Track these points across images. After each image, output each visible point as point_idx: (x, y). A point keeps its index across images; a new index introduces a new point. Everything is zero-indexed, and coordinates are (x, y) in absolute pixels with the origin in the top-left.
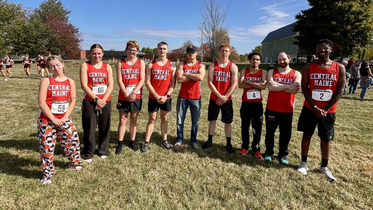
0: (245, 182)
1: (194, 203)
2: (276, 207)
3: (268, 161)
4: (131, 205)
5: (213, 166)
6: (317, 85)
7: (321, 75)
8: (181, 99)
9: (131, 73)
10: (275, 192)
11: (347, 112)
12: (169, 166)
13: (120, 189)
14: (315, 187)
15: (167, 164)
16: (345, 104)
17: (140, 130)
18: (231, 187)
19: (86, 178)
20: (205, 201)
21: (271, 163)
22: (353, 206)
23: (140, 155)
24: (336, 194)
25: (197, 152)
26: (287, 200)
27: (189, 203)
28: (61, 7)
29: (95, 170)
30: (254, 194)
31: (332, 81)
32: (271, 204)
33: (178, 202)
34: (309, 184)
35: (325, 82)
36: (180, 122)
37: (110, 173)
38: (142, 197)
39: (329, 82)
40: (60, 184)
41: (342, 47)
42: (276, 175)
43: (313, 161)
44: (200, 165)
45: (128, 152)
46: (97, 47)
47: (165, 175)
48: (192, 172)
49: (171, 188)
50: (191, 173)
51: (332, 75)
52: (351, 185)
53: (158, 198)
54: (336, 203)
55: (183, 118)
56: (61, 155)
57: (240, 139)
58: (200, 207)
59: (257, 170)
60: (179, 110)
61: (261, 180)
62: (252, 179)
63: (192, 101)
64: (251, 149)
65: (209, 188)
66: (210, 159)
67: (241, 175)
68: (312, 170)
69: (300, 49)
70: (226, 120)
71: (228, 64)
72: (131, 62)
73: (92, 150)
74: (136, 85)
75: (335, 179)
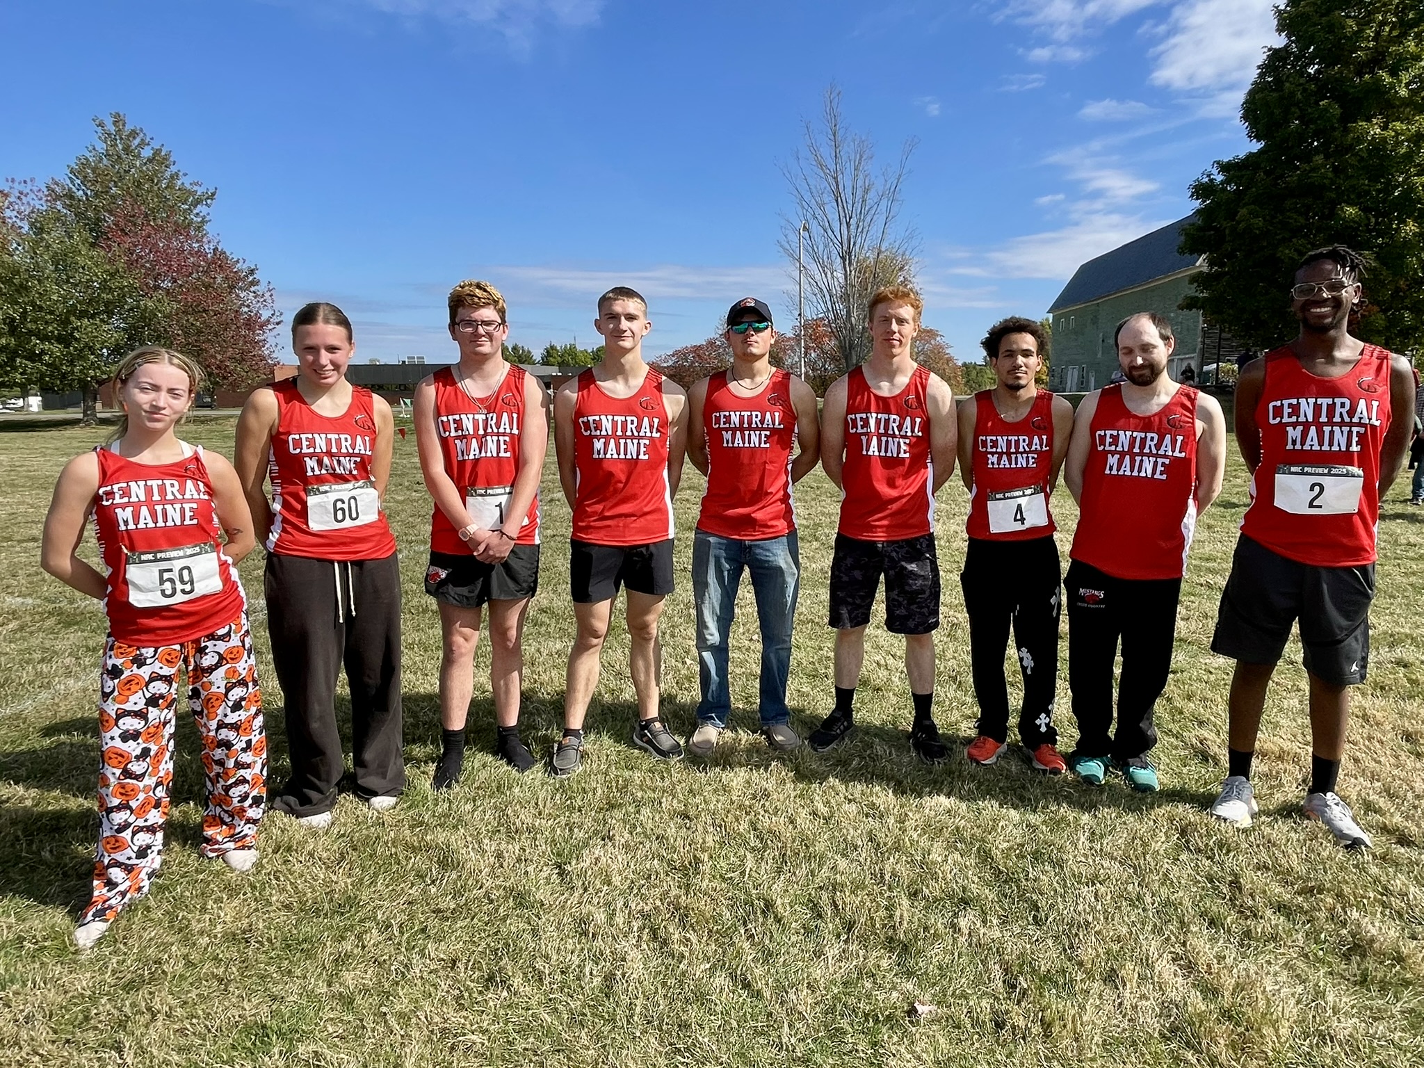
0: (998, 873)
1: (781, 970)
2: (1130, 965)
3: (1090, 780)
4: (505, 993)
5: (859, 812)
6: (1298, 447)
7: (1315, 403)
8: (712, 539)
9: (481, 432)
10: (1124, 903)
11: (1405, 573)
12: (672, 826)
13: (459, 932)
14: (1285, 876)
15: (661, 818)
16: (1396, 541)
17: (542, 684)
18: (937, 894)
19: (305, 895)
20: (830, 958)
21: (1101, 788)
23: (545, 787)
24: (1371, 895)
25: (791, 760)
26: (1174, 935)
27: (758, 972)
28: (167, 174)
29: (343, 858)
30: (1035, 917)
31: (1362, 430)
32: (1108, 952)
33: (710, 968)
34: (1262, 864)
35: (1332, 432)
36: (712, 635)
37: (411, 865)
38: (555, 957)
39: (1350, 433)
40: (187, 926)
41: (1385, 311)
42: (1125, 835)
43: (1274, 773)
44: (803, 813)
45: (490, 777)
46: (320, 318)
47: (656, 860)
48: (769, 842)
49: (683, 916)
50: (766, 847)
51: (1362, 405)
53: (624, 959)
54: (1374, 931)
55: (726, 619)
56: (192, 803)
57: (971, 700)
58: (809, 983)
59: (1044, 822)
60: (706, 585)
61: (1065, 857)
62: (1024, 857)
63: (758, 546)
64: (1019, 737)
65: (844, 902)
66: (844, 786)
67: (977, 846)
68: (1271, 807)
69: (1211, 326)
70: (907, 618)
71: (911, 379)
72: (480, 382)
73: (329, 773)
74: (508, 490)
75: (1366, 837)
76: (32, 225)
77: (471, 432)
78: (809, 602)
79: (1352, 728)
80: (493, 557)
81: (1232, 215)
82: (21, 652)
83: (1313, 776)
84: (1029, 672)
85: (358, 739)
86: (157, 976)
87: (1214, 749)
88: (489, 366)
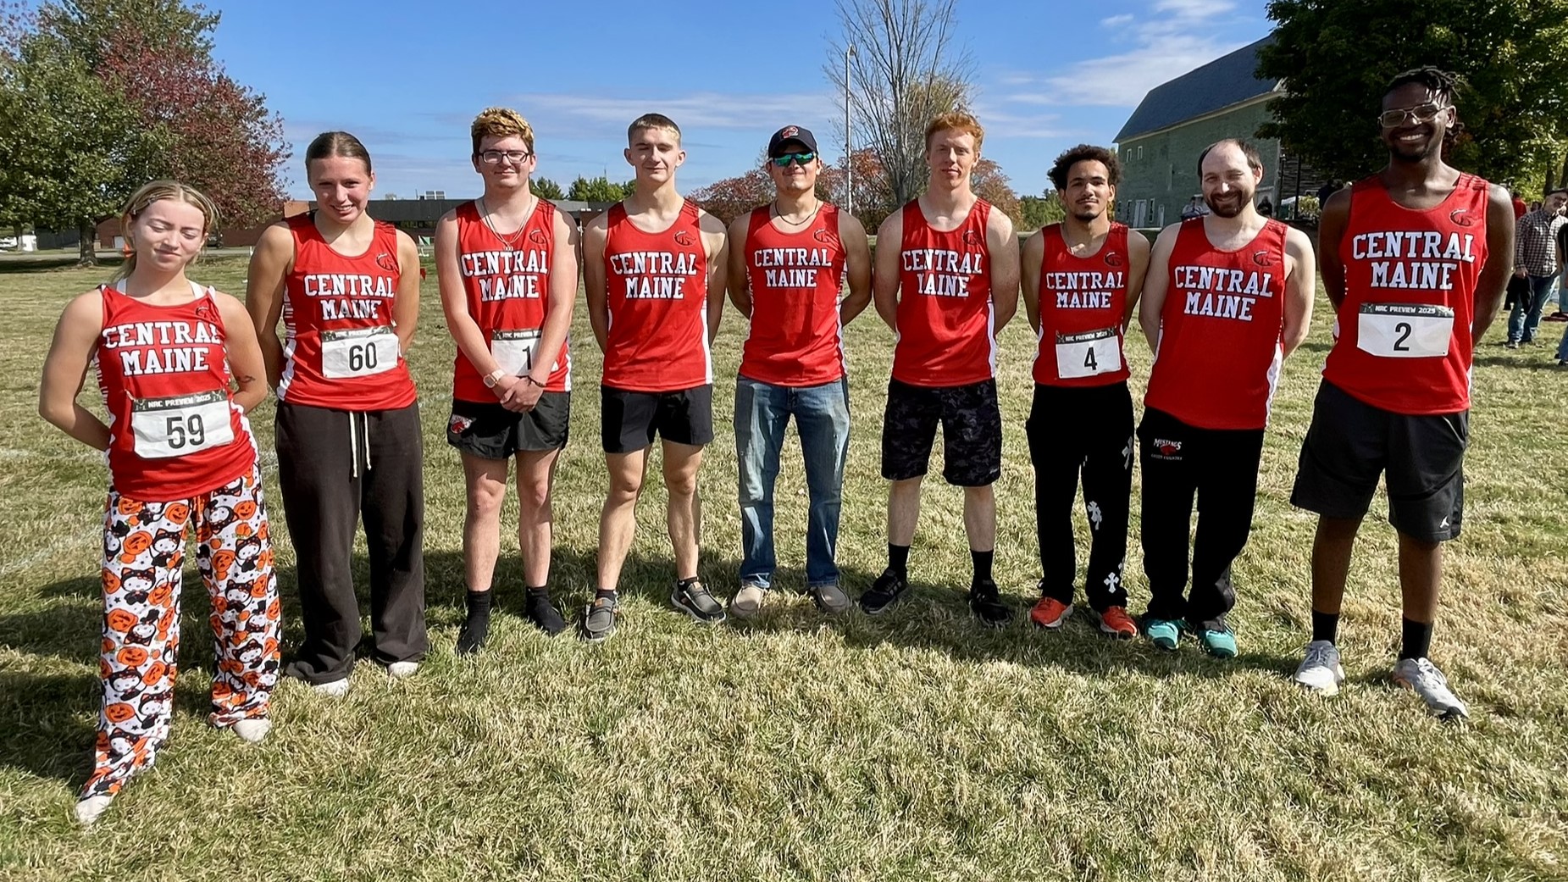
0: (1064, 744)
1: (832, 849)
2: (1207, 844)
3: (1162, 644)
4: (536, 873)
5: (914, 680)
6: (1384, 284)
7: (1403, 238)
8: (755, 386)
9: (507, 271)
10: (1201, 778)
11: (1501, 422)
12: (714, 693)
13: (486, 807)
14: (1374, 749)
15: (702, 685)
16: (1491, 387)
17: (573, 541)
18: (999, 766)
19: (320, 767)
20: (885, 836)
21: (1175, 653)
22: (1545, 815)
23: (577, 652)
24: (1469, 768)
25: (841, 624)
26: (1256, 811)
27: (807, 850)
29: (361, 728)
30: (1105, 793)
31: (1454, 267)
32: (1184, 830)
33: (756, 846)
34: (1349, 735)
35: (1421, 269)
36: (755, 489)
37: (433, 736)
38: (588, 836)
39: (1441, 270)
40: (196, 801)
41: (1477, 140)
42: (1201, 704)
43: (1362, 637)
44: (855, 679)
45: (518, 641)
46: (334, 151)
47: (697, 730)
48: (818, 711)
49: (725, 788)
50: (814, 716)
51: (1454, 239)
52: (1531, 727)
53: (663, 837)
54: (1472, 808)
55: (770, 472)
56: (199, 669)
57: (1033, 559)
58: (862, 863)
59: (1114, 690)
60: (749, 435)
61: (1136, 728)
62: (1092, 727)
63: (805, 394)
64: (1086, 599)
65: (899, 776)
66: (898, 652)
67: (1042, 715)
68: (1359, 674)
69: (1290, 156)
70: (966, 470)
71: (970, 212)
72: (506, 218)
73: (345, 638)
74: (536, 333)
75: (1461, 706)
76: (25, 52)
77: (497, 271)
78: (858, 453)
79: (1445, 588)
80: (521, 405)
81: (1312, 36)
82: (17, 507)
83: (1404, 640)
84: (1097, 528)
85: (377, 599)
86: (163, 854)
87: (1297, 612)
88: (516, 200)
